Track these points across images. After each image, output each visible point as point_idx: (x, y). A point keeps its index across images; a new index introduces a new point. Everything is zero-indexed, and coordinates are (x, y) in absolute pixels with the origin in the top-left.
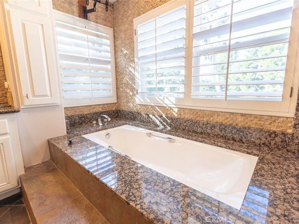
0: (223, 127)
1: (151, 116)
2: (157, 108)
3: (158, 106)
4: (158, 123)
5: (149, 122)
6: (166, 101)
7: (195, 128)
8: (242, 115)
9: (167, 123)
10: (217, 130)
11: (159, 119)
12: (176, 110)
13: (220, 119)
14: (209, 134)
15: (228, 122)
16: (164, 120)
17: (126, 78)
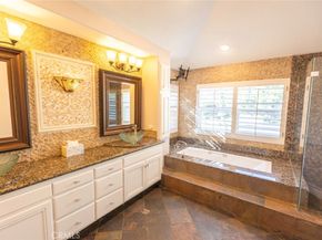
1: (207, 142)
2: (211, 137)
3: (213, 136)
4: (213, 146)
6: (218, 134)
7: (237, 149)
9: (219, 146)
10: (250, 150)
12: (225, 139)
13: (251, 145)
14: (245, 152)
15: (256, 146)
16: (217, 144)
17: (187, 117)
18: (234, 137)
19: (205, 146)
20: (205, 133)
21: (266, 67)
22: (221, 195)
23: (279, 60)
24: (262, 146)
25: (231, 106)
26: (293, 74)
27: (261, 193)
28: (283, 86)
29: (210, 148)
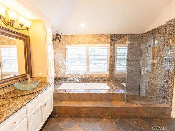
0: (97, 78)
1: (74, 78)
2: (76, 75)
3: (77, 75)
4: (77, 80)
5: (73, 80)
6: (80, 73)
7: (90, 80)
8: (101, 75)
9: (81, 80)
10: (96, 79)
11: (78, 79)
12: (84, 75)
13: (96, 76)
14: (94, 81)
15: (98, 77)
16: (80, 79)
17: (60, 65)
18: (88, 73)
19: (73, 81)
20: (73, 73)
21: (100, 38)
22: (94, 108)
23: (105, 35)
24: (101, 76)
25: (86, 57)
26: (111, 42)
27: (109, 100)
28: (107, 48)
29: (77, 82)
